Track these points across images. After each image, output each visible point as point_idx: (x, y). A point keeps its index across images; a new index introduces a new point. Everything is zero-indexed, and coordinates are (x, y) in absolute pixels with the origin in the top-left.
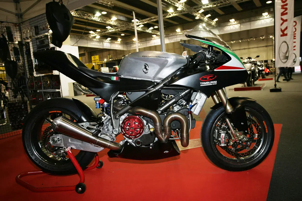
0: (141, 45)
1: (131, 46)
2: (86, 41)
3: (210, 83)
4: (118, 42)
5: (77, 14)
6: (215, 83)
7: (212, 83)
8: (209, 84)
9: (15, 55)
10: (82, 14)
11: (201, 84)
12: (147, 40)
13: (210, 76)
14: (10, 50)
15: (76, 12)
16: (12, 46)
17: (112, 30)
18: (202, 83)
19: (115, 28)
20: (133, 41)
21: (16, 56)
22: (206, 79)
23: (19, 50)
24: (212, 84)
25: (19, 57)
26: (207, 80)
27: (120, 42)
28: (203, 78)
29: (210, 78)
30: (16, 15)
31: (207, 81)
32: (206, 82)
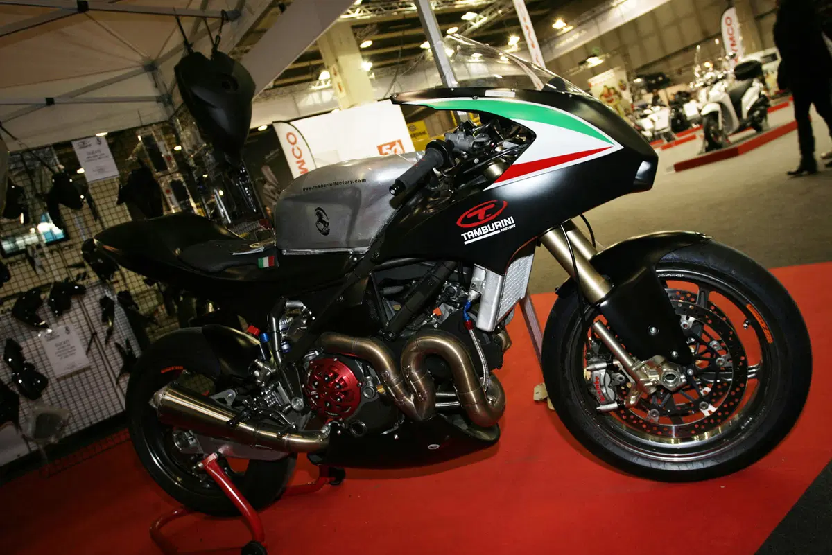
0: (582, 34)
1: (554, 45)
2: (421, 75)
3: (492, 228)
4: (511, 47)
5: (369, 13)
6: (509, 225)
7: (499, 228)
8: (490, 232)
9: (179, 199)
10: (382, 6)
11: (466, 239)
12: (597, 12)
13: (486, 208)
14: (164, 190)
15: (366, 7)
16: (167, 181)
17: (480, 19)
18: (467, 236)
19: (488, 13)
20: (557, 31)
21: (182, 202)
22: (475, 219)
23: (184, 184)
24: (498, 231)
25: (189, 202)
26: (479, 220)
27: (516, 46)
28: (466, 217)
29: (487, 212)
30: (158, 101)
31: (480, 226)
32: (479, 229)
